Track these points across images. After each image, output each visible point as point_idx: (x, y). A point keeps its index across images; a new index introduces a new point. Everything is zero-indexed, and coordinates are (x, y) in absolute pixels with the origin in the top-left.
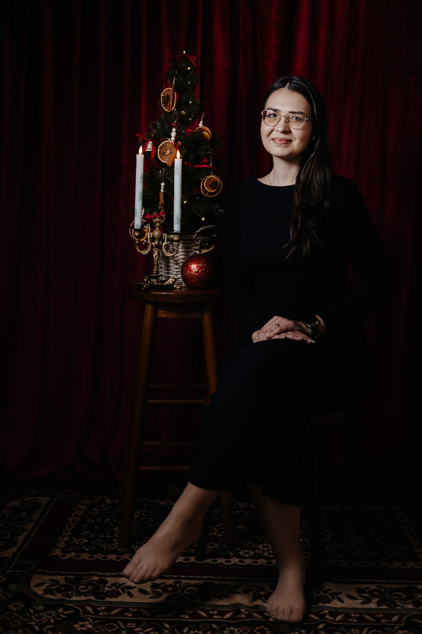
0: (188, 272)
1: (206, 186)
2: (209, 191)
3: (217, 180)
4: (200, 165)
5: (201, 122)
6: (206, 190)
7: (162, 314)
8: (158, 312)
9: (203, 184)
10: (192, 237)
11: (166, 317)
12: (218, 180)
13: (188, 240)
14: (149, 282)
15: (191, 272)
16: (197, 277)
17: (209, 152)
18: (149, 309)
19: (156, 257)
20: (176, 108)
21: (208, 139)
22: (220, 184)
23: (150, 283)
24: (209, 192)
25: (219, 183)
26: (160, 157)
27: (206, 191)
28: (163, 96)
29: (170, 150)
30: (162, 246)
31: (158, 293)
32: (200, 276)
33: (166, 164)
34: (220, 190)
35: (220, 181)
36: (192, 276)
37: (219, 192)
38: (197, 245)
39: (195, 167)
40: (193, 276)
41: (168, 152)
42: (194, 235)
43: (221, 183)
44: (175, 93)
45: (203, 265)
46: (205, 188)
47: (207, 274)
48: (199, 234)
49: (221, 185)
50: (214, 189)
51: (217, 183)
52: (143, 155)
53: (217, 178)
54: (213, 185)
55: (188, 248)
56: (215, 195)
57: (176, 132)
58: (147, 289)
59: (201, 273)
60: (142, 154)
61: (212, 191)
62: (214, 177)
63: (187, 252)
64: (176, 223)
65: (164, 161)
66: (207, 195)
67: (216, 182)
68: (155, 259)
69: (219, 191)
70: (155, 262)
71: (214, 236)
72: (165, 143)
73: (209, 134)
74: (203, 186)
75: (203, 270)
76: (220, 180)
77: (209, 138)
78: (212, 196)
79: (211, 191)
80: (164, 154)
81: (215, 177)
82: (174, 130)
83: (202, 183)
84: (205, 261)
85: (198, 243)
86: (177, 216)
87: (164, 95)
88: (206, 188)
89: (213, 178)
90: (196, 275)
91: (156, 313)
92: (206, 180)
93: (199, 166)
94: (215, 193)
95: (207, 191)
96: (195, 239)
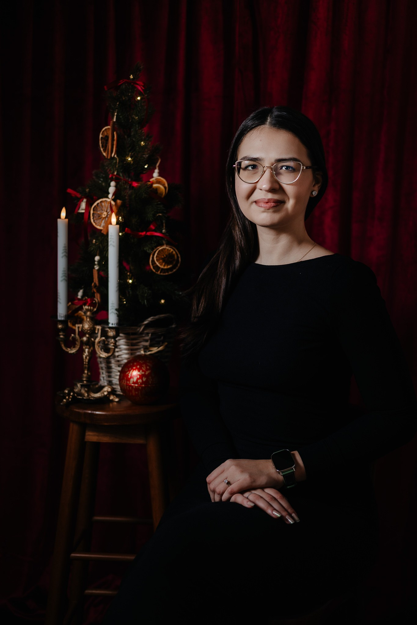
0: (125, 381)
1: (157, 260)
2: (162, 267)
3: (172, 252)
4: (147, 231)
5: (157, 171)
6: (157, 266)
7: (91, 437)
8: (87, 434)
9: (153, 258)
10: (138, 330)
11: (98, 441)
12: (174, 252)
13: (133, 334)
14: (72, 394)
15: (128, 382)
16: (136, 389)
17: (160, 214)
18: (74, 429)
19: (86, 357)
20: (117, 152)
21: (162, 194)
22: (178, 257)
23: (73, 396)
24: (162, 269)
25: (176, 256)
26: (94, 221)
27: (157, 268)
28: (102, 137)
29: (107, 211)
30: (94, 342)
31: (81, 411)
32: (140, 388)
33: (101, 230)
34: (179, 265)
35: (178, 253)
36: (129, 388)
37: (177, 268)
38: (146, 341)
39: (141, 235)
40: (131, 388)
41: (105, 215)
42: (140, 326)
43: (179, 255)
44: (115, 133)
45: (145, 372)
46: (155, 263)
47: (150, 385)
48: (147, 326)
49: (180, 259)
50: (168, 264)
51: (174, 255)
52: (67, 220)
53: (173, 249)
54: (167, 259)
55: (132, 345)
56: (171, 271)
57: (116, 186)
58: (68, 404)
59: (142, 384)
60: (66, 218)
61: (166, 267)
62: (167, 248)
63: (132, 350)
64: (111, 313)
65: (98, 227)
66: (160, 273)
67: (171, 256)
68: (85, 361)
69: (177, 266)
70: (86, 364)
71: (174, 326)
72: (101, 202)
73: (165, 188)
74: (153, 260)
75: (144, 379)
76: (177, 251)
77: (164, 194)
78: (167, 274)
79: (164, 266)
80: (99, 216)
81: (169, 249)
82: (113, 184)
83: (151, 256)
84: (148, 367)
85: (147, 338)
86: (113, 304)
87: (103, 135)
88: (157, 263)
89: (166, 250)
90: (134, 387)
91: (83, 435)
92: (157, 252)
93: (146, 233)
94: (170, 269)
95: (160, 268)
96: (142, 333)
